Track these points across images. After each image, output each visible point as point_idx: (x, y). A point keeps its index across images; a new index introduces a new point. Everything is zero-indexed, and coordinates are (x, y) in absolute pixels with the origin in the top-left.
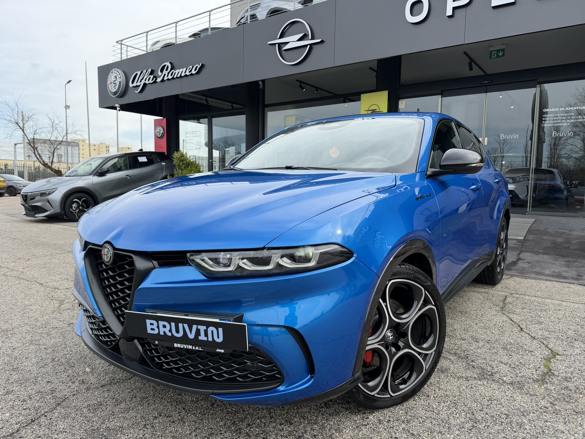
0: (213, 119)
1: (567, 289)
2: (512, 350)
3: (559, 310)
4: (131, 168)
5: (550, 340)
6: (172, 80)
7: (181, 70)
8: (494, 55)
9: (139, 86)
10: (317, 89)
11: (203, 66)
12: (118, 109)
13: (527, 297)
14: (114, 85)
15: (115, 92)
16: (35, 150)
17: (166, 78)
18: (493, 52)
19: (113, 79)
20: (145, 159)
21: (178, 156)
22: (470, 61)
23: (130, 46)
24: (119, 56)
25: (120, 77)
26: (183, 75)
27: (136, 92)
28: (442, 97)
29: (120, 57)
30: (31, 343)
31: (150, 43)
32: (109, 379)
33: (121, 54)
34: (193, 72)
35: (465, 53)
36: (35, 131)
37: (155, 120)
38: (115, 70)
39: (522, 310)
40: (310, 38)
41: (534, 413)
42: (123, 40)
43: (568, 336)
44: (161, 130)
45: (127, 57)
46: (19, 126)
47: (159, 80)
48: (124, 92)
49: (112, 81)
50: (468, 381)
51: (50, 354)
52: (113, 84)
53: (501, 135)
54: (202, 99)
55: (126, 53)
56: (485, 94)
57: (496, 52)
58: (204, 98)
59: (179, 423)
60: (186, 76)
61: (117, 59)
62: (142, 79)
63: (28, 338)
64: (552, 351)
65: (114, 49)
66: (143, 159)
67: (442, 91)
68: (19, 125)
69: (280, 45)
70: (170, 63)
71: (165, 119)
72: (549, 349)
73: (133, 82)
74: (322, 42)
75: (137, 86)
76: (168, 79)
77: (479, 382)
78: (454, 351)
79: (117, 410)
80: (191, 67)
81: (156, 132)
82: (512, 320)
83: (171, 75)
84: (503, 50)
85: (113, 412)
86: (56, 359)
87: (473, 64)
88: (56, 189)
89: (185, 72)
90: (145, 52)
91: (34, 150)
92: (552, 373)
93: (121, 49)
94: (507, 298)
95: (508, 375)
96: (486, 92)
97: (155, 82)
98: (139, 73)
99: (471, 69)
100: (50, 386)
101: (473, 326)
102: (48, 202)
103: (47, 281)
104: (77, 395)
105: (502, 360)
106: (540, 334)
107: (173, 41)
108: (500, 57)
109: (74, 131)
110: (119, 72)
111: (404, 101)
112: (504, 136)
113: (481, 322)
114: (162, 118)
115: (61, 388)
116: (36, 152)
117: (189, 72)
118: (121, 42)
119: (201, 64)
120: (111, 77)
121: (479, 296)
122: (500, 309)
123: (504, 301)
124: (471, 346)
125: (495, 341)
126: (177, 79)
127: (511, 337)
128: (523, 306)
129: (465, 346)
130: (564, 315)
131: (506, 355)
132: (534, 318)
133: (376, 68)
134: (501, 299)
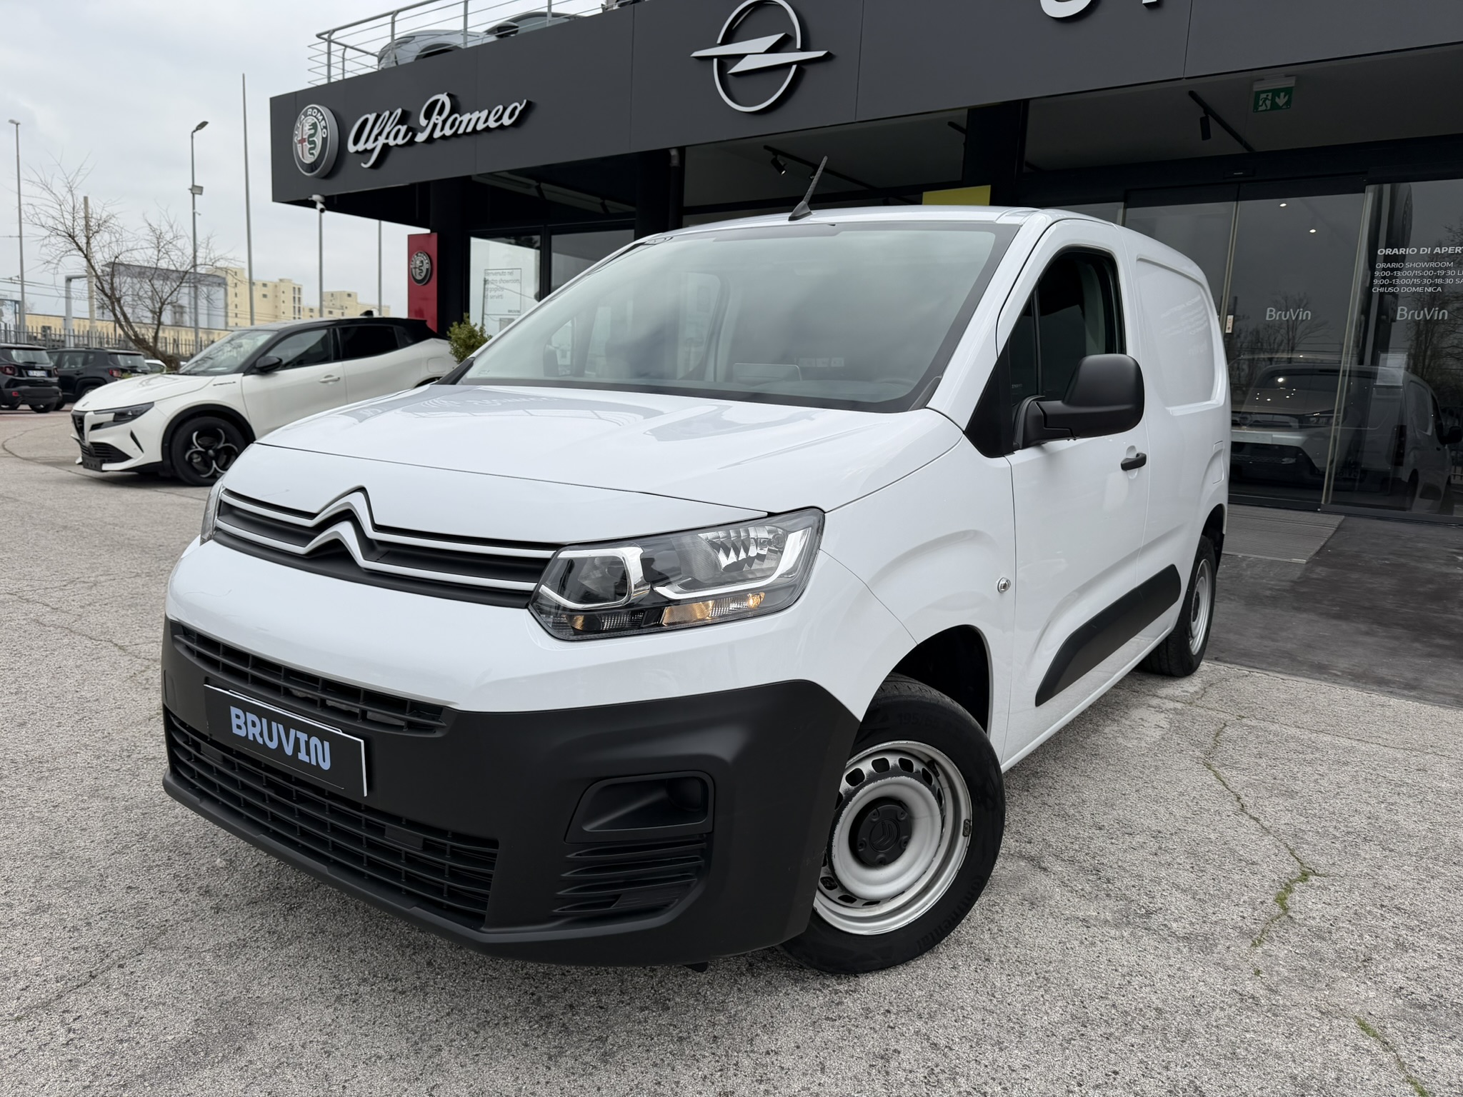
0: (554, 238)
1: (1378, 710)
2: (1207, 857)
3: (1346, 764)
5: (1306, 837)
6: (454, 139)
7: (476, 115)
8: (1264, 101)
9: (373, 150)
11: (529, 103)
12: (320, 206)
13: (1275, 727)
14: (309, 146)
15: (312, 164)
16: (116, 304)
17: (437, 134)
18: (1263, 96)
19: (307, 130)
21: (462, 336)
22: (1204, 115)
23: (352, 48)
24: (325, 71)
25: (325, 127)
26: (480, 127)
27: (363, 165)
28: (1125, 208)
29: (326, 73)
30: (94, 792)
32: (268, 887)
33: (329, 65)
35: (1192, 94)
36: (116, 257)
37: (411, 238)
38: (313, 108)
39: (1256, 761)
40: (799, 46)
41: (1222, 1009)
42: (335, 31)
43: (1350, 829)
44: (423, 262)
45: (343, 74)
46: (77, 245)
47: (421, 137)
48: (334, 163)
49: (306, 137)
50: (1088, 927)
51: (136, 821)
52: (306, 143)
53: (1269, 309)
54: (529, 186)
55: (340, 65)
56: (1236, 203)
57: (1270, 94)
58: (535, 183)
59: (414, 995)
60: (487, 129)
61: (318, 79)
62: (380, 134)
63: (89, 781)
64: (1302, 864)
65: (312, 52)
68: (75, 242)
69: (725, 61)
70: (449, 95)
71: (435, 235)
72: (1298, 859)
73: (356, 142)
74: (828, 57)
75: (366, 151)
76: (444, 137)
77: (1113, 932)
78: (1072, 853)
79: (280, 959)
80: (501, 107)
81: (411, 266)
82: (1224, 784)
83: (451, 127)
84: (1288, 91)
85: (270, 964)
86: (150, 836)
87: (1212, 122)
89: (486, 121)
91: (113, 303)
92: (1290, 917)
93: (329, 53)
94: (1227, 728)
95: (1185, 916)
96: (1237, 199)
97: (411, 142)
98: (372, 117)
99: (1206, 134)
100: (134, 898)
101: (1130, 794)
103: (137, 641)
104: (192, 921)
105: (1180, 881)
106: (1283, 822)
107: (458, 40)
108: (1278, 107)
109: (211, 260)
110: (322, 114)
112: (1276, 313)
113: (1150, 785)
114: (428, 231)
115: (157, 903)
116: (117, 308)
117: (496, 121)
118: (329, 37)
119: (525, 101)
120: (304, 126)
121: (1161, 719)
122: (1203, 756)
123: (1217, 735)
124: (1112, 843)
125: (1172, 834)
126: (465, 138)
127: (1212, 827)
128: (1262, 748)
129: (1099, 842)
130: (1354, 777)
131: (1191, 870)
132: (1278, 782)
133: (964, 125)
134: (1213, 728)
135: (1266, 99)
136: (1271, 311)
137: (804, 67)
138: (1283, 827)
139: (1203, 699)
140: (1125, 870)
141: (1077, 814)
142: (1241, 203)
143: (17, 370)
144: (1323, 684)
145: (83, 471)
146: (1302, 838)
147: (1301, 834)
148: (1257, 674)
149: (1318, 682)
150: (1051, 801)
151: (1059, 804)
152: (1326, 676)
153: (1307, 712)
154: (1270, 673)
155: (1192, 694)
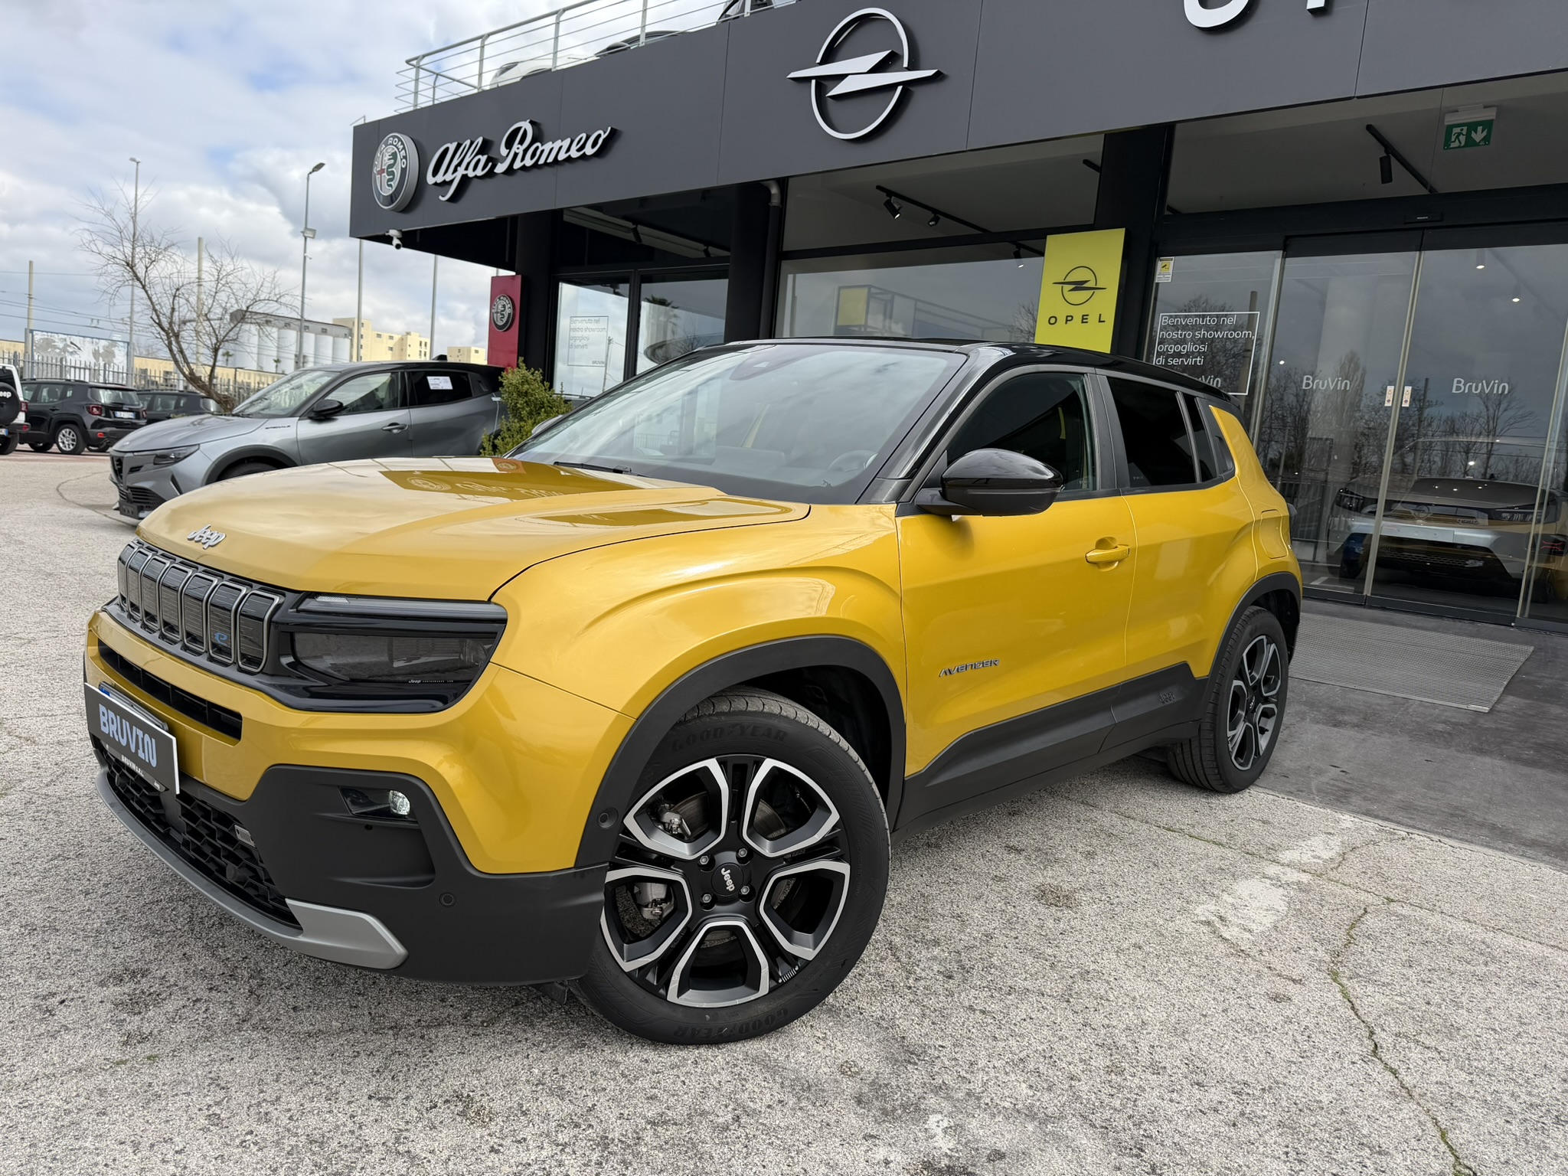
0: (643, 285)
2: (1311, 1136)
3: (1534, 984)
4: (405, 404)
5: (1466, 1108)
6: (535, 171)
7: (558, 143)
8: (1457, 137)
9: (452, 181)
10: (937, 214)
11: (614, 134)
12: (396, 241)
13: (1435, 920)
14: (388, 177)
15: (391, 195)
16: (173, 339)
17: (517, 165)
18: (1458, 130)
19: (387, 160)
20: (447, 382)
22: (1385, 155)
23: (439, 74)
24: (411, 98)
25: (405, 157)
26: (562, 156)
27: (441, 198)
28: (1284, 257)
29: (413, 101)
31: (491, 67)
33: (416, 93)
34: (589, 150)
35: (1369, 128)
36: (178, 290)
37: (495, 280)
38: (394, 137)
39: (1404, 971)
40: (905, 65)
42: (424, 56)
43: (1535, 1100)
44: (506, 307)
46: (135, 274)
47: (500, 168)
48: (414, 198)
52: (385, 174)
53: (1456, 380)
54: (628, 230)
55: (430, 93)
56: (1418, 253)
57: (1465, 128)
58: (630, 225)
60: (569, 159)
61: (405, 107)
62: (459, 164)
64: (1457, 1158)
65: (401, 79)
66: (441, 383)
67: (1287, 238)
69: (824, 83)
70: (531, 122)
71: (520, 276)
72: (1450, 1147)
73: (435, 173)
74: (938, 77)
75: (444, 183)
76: (524, 168)
78: (1107, 1114)
80: (584, 135)
81: (493, 311)
82: (1353, 1008)
83: (532, 158)
84: (1487, 125)
87: (1394, 162)
88: (197, 447)
89: (568, 150)
90: (476, 91)
91: (169, 338)
93: (417, 80)
94: (1368, 916)
96: (1420, 248)
97: (491, 174)
98: (452, 147)
99: (1387, 177)
101: (1213, 1016)
102: (173, 480)
106: (1434, 1079)
107: (547, 64)
108: (1478, 144)
109: (276, 295)
110: (402, 144)
111: (1172, 262)
112: (1465, 385)
113: (1244, 1003)
114: (513, 273)
116: (174, 343)
117: (578, 150)
118: (418, 63)
119: (609, 128)
120: (383, 156)
121: (1276, 898)
122: (1328, 958)
123: (1352, 926)
124: (1171, 1101)
125: (1263, 1090)
126: (547, 169)
127: (1326, 1081)
128: (1413, 951)
129: (1151, 1098)
130: (1543, 1008)
131: (1283, 1157)
132: (1432, 1009)
133: (1099, 163)
134: (1347, 915)
135: (1459, 134)
136: (1459, 382)
137: (911, 88)
138: (1433, 1088)
139: (1340, 869)
140: (1182, 1151)
141: (1129, 1045)
142: (1426, 254)
143: (104, 411)
144: (1507, 856)
145: (117, 515)
146: (1460, 1111)
147: (1458, 1103)
148: (1419, 837)
149: (1500, 854)
150: (1097, 1019)
151: (1108, 1026)
152: (1511, 846)
153: (1482, 897)
154: (1436, 838)
155: (1325, 861)
